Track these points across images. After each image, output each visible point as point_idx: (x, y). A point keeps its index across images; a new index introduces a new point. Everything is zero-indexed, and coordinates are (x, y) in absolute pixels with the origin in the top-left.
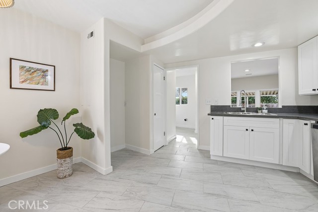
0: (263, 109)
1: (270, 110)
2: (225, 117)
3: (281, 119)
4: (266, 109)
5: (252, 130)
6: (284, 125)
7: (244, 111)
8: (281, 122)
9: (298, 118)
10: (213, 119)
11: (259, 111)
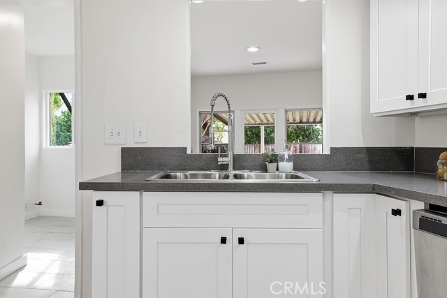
0: (282, 159)
1: (301, 163)
2: (146, 195)
3: (329, 194)
4: (290, 158)
5: (241, 241)
6: (335, 213)
7: (224, 167)
8: (328, 203)
9: (375, 190)
10: (100, 203)
11: (271, 167)
